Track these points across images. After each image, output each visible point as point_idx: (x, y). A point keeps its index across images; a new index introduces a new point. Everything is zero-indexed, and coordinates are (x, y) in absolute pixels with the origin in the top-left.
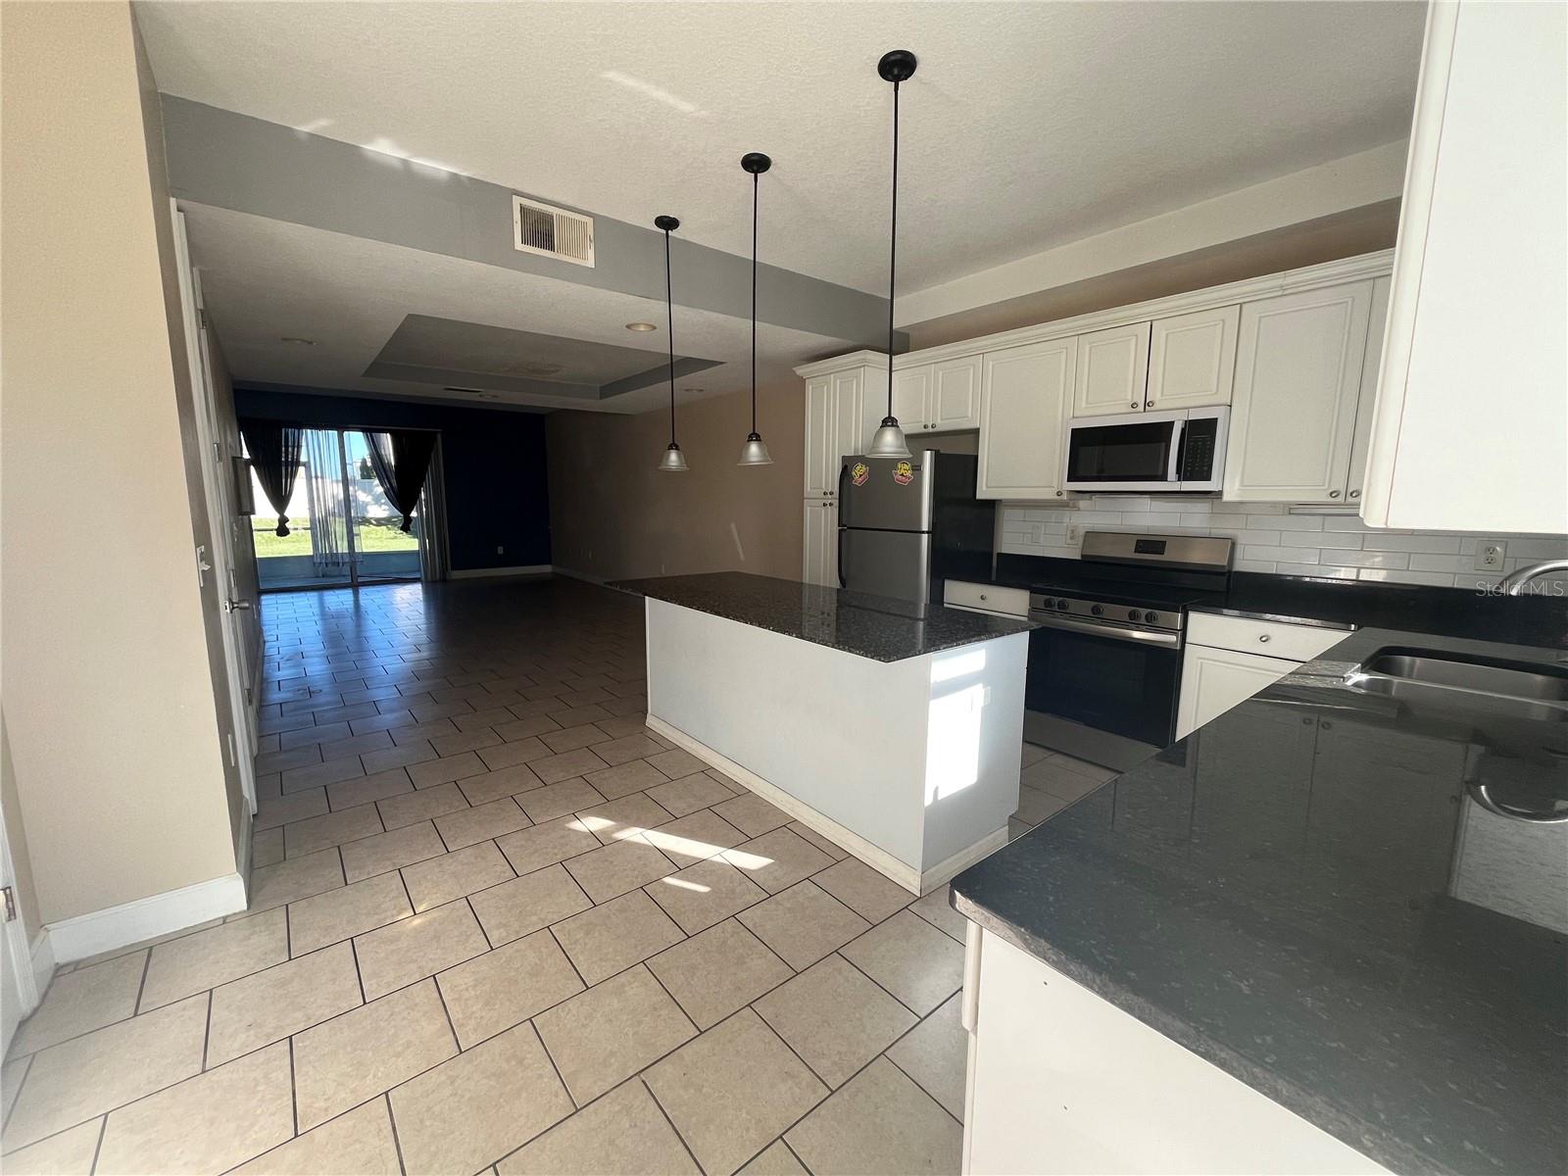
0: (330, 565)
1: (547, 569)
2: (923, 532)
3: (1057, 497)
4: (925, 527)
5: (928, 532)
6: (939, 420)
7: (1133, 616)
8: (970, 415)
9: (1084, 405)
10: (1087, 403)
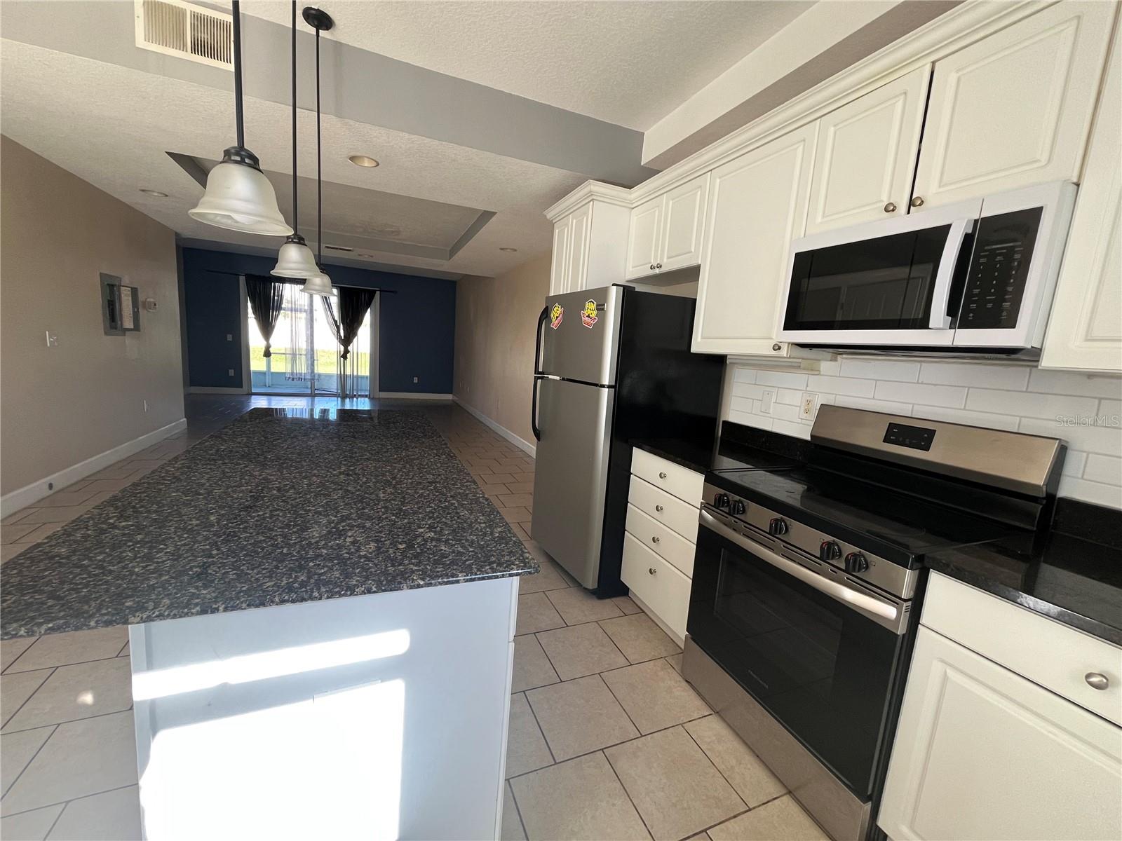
0: (295, 380)
1: (449, 397)
2: (603, 386)
3: (774, 353)
4: (606, 381)
5: (609, 387)
6: (665, 260)
7: (828, 553)
8: (693, 251)
9: (819, 219)
10: (824, 216)
